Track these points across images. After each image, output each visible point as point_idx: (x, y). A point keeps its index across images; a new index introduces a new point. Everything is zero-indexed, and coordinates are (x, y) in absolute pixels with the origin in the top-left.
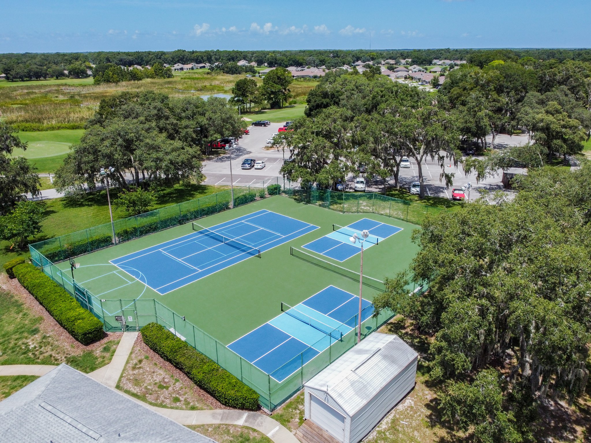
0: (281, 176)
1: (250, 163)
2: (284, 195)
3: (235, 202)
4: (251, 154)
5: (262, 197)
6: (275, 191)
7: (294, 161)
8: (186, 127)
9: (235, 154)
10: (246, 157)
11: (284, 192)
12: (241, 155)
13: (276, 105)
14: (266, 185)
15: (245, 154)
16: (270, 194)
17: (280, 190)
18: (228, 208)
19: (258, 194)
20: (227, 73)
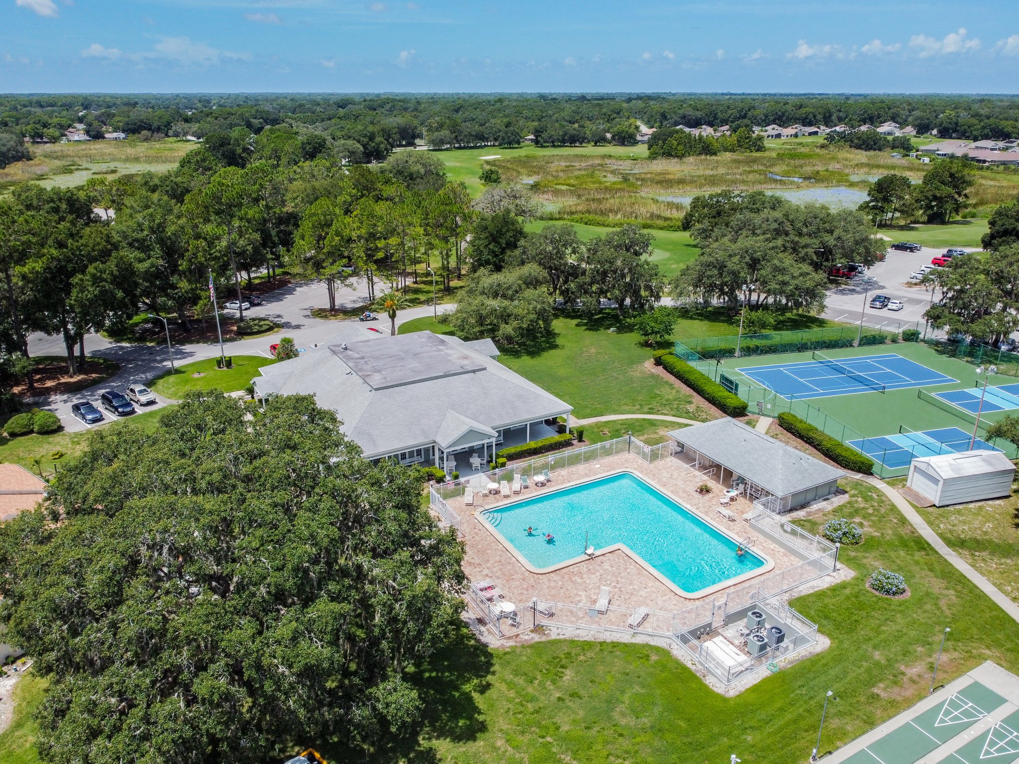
0: (924, 321)
1: (883, 301)
2: (922, 343)
3: (861, 341)
4: (884, 290)
5: (894, 341)
6: (911, 337)
7: (945, 305)
8: (806, 246)
9: (862, 287)
10: (878, 292)
11: (923, 341)
12: (870, 290)
13: (937, 218)
14: (901, 330)
15: (876, 289)
16: (904, 340)
17: (918, 338)
18: (851, 346)
19: (889, 338)
20: (858, 147)
